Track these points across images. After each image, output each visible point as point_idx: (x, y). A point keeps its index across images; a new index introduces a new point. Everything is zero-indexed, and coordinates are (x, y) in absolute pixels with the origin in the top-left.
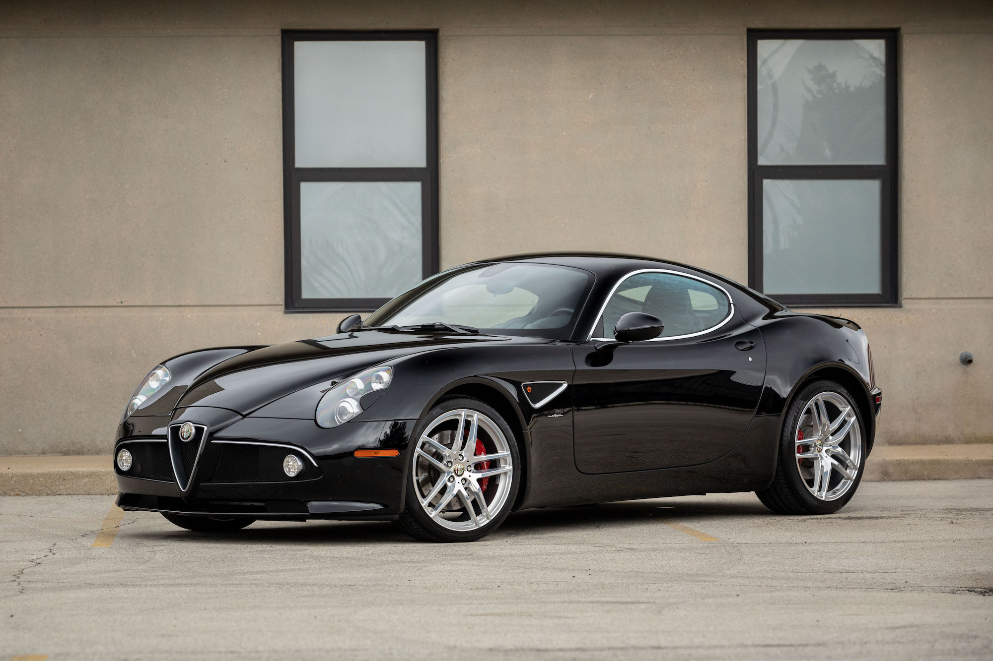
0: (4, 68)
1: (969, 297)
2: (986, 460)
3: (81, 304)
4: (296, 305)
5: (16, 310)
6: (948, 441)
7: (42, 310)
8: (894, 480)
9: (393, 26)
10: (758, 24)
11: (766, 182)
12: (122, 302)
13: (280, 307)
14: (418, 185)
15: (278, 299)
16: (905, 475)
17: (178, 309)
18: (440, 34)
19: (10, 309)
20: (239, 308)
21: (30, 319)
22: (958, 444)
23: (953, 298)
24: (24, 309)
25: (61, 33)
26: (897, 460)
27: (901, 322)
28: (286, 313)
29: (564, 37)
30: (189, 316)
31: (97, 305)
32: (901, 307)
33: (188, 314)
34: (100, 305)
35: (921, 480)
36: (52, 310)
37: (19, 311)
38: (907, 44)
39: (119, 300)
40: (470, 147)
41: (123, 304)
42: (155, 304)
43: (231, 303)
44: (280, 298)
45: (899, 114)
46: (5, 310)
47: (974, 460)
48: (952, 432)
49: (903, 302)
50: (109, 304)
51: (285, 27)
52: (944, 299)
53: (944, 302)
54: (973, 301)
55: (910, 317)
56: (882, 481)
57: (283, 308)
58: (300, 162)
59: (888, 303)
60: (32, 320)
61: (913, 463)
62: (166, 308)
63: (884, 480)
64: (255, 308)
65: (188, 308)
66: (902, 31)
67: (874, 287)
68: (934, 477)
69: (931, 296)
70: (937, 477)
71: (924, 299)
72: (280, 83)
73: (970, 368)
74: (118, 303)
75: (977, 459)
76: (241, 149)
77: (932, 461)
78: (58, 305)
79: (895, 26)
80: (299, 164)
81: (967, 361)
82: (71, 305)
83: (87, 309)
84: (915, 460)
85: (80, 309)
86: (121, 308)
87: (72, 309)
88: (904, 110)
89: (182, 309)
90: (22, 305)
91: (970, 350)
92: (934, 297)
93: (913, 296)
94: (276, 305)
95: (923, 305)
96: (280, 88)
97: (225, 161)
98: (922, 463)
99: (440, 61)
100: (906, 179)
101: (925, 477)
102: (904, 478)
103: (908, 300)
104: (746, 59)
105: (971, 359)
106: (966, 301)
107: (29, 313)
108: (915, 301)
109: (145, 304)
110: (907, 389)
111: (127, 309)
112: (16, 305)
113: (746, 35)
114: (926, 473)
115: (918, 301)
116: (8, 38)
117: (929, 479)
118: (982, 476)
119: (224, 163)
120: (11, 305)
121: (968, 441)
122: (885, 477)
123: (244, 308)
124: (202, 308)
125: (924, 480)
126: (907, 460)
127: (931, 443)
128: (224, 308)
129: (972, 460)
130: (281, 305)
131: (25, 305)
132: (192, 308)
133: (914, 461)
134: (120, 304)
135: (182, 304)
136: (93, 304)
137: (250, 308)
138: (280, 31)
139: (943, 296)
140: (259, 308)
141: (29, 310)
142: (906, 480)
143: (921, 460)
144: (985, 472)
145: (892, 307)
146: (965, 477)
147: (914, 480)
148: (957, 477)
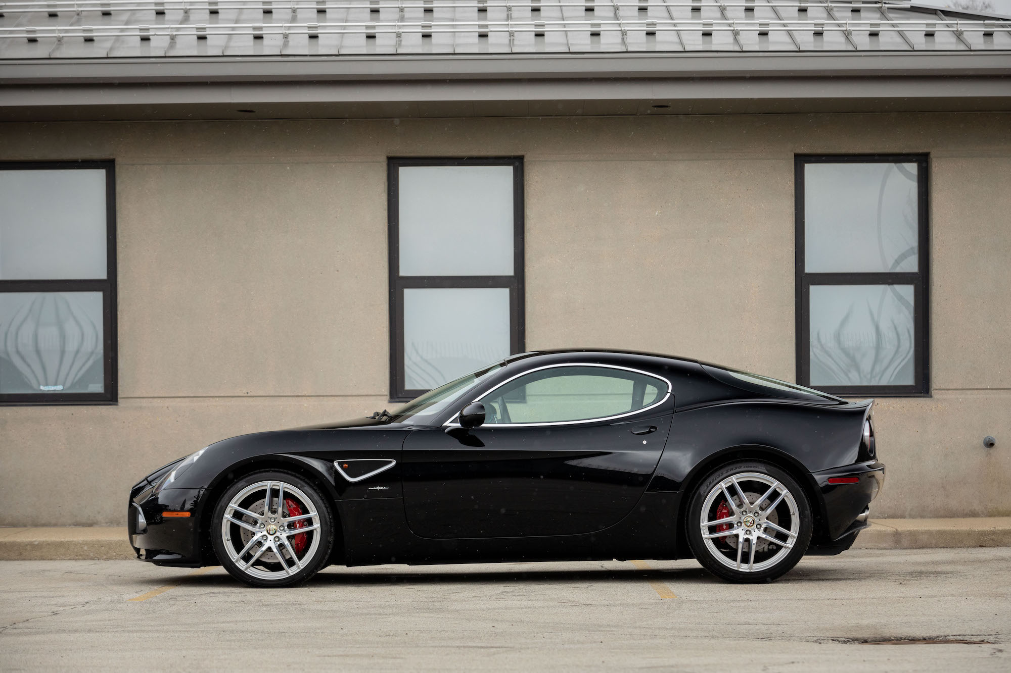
0: (147, 191)
1: (991, 388)
2: (987, 531)
3: (212, 395)
4: (400, 395)
5: (156, 400)
6: (974, 514)
7: (179, 400)
8: (905, 548)
9: (483, 153)
10: (804, 150)
11: (812, 288)
12: (247, 393)
13: (385, 397)
14: (506, 291)
15: (383, 390)
16: (915, 544)
17: (296, 398)
18: (525, 160)
19: (150, 399)
20: (350, 398)
21: (168, 407)
22: (982, 517)
23: (977, 389)
24: (163, 399)
25: (195, 160)
26: (908, 531)
27: (931, 409)
28: (390, 402)
29: (633, 162)
30: (305, 405)
31: (226, 395)
32: (931, 397)
33: (306, 403)
34: (229, 395)
35: (930, 548)
36: (187, 400)
37: (159, 400)
38: (936, 167)
39: (245, 391)
40: (552, 258)
41: (249, 395)
42: (277, 394)
43: (342, 394)
44: (385, 389)
45: (930, 229)
46: (146, 399)
47: (977, 530)
48: (977, 507)
49: (933, 392)
50: (236, 395)
51: (390, 155)
52: (970, 389)
53: (969, 392)
54: (994, 391)
55: (939, 405)
56: (894, 549)
57: (388, 398)
58: (405, 271)
59: (921, 393)
60: (170, 409)
61: (922, 533)
62: (287, 398)
63: (896, 548)
64: (364, 397)
65: (305, 398)
66: (932, 156)
67: (909, 380)
68: (941, 546)
69: (958, 387)
70: (943, 545)
71: (952, 390)
72: (386, 203)
73: (992, 450)
74: (245, 393)
75: (979, 530)
76: (352, 260)
78: (192, 395)
79: (926, 150)
80: (403, 272)
81: (990, 444)
82: (204, 395)
83: (217, 399)
85: (211, 399)
86: (247, 398)
87: (205, 399)
88: (933, 224)
89: (300, 399)
90: (161, 396)
91: (993, 434)
92: (961, 388)
93: (942, 387)
94: (382, 395)
95: (951, 395)
96: (386, 207)
97: (338, 271)
98: (929, 533)
99: (525, 183)
100: (935, 284)
101: (933, 546)
102: (914, 547)
103: (937, 391)
104: (794, 181)
105: (994, 443)
106: (989, 391)
107: (168, 402)
108: (943, 391)
109: (267, 395)
110: (937, 469)
111: (251, 399)
112: (156, 396)
113: (794, 160)
114: (934, 542)
115: (946, 391)
116: (150, 165)
117: (936, 548)
118: (984, 545)
119: (336, 272)
120: (152, 396)
121: (991, 515)
122: (898, 546)
123: (354, 397)
124: (317, 398)
125: (932, 548)
126: (917, 530)
127: (958, 517)
128: (336, 398)
130: (386, 395)
131: (164, 396)
132: (308, 398)
133: (923, 531)
134: (247, 395)
135: (300, 395)
136: (222, 395)
137: (359, 398)
138: (386, 158)
139: (968, 388)
140: (367, 398)
141: (167, 399)
142: (916, 548)
143: (929, 530)
144: (986, 541)
145: (924, 397)
146: (968, 545)
147: (923, 548)
148: (962, 546)
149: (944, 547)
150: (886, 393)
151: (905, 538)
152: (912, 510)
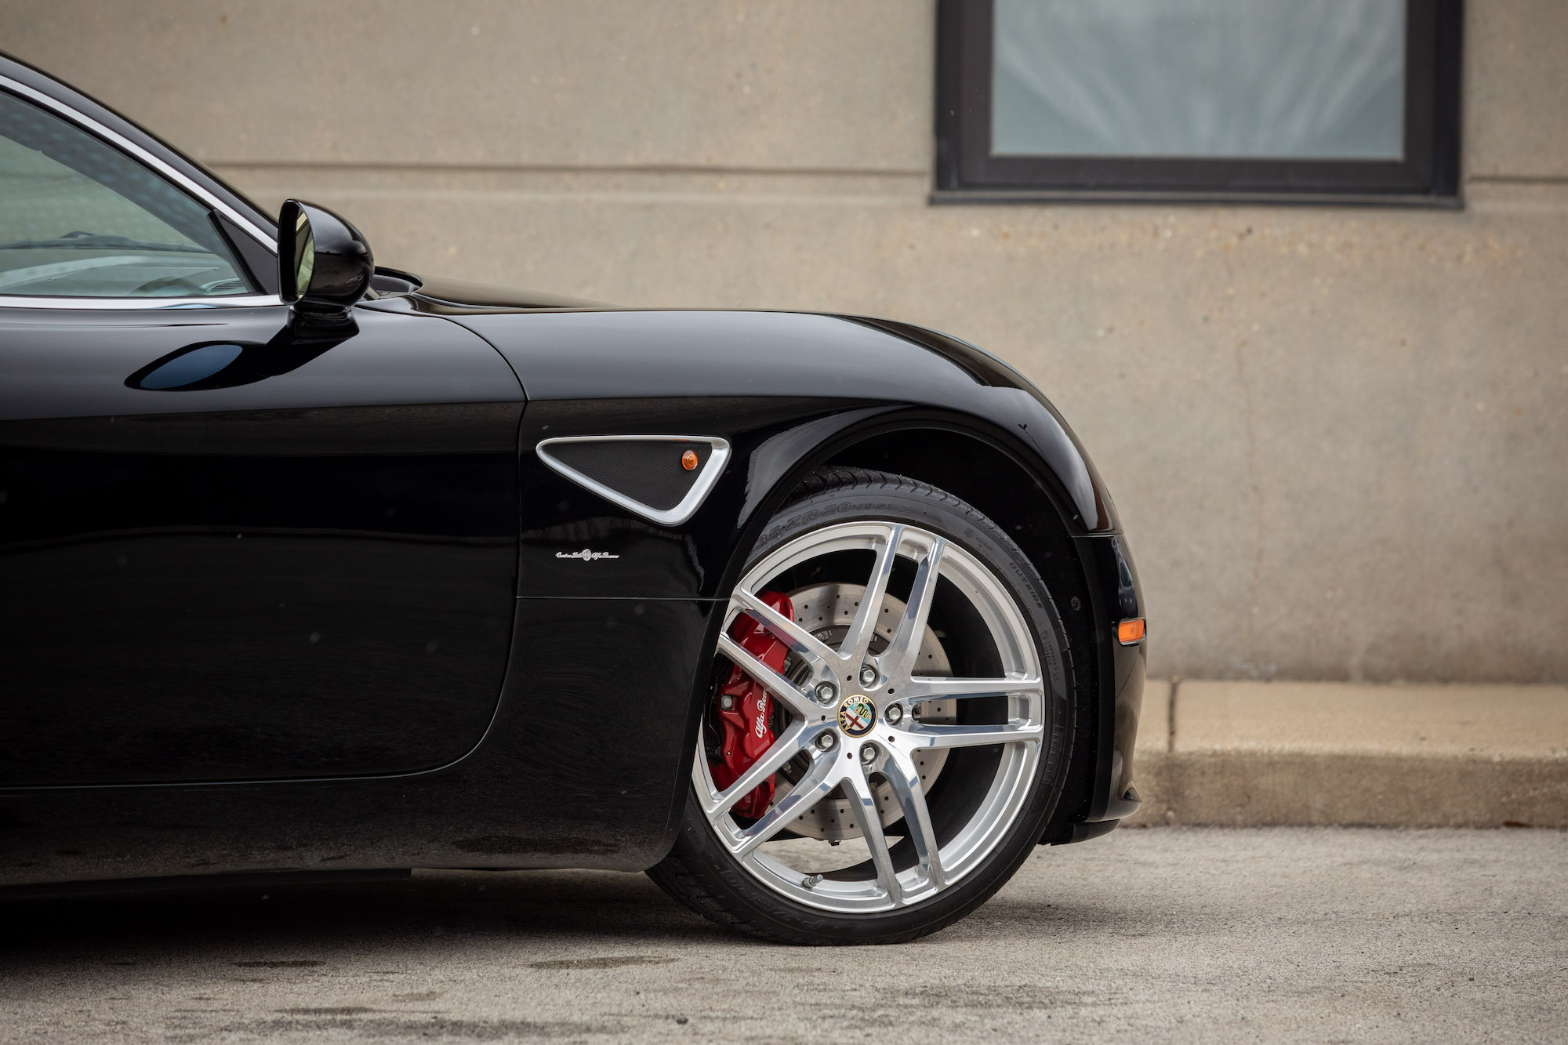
2: (1539, 762)
8: (1199, 825)
16: (1241, 805)
26: (1214, 754)
27: (1460, 258)
32: (1460, 207)
35: (1300, 825)
49: (1469, 189)
55: (1490, 242)
56: (1156, 825)
59: (1426, 191)
67: (1388, 146)
68: (1348, 818)
70: (1358, 817)
75: (1507, 758)
77: (1342, 758)
84: (1279, 754)
93: (1503, 172)
98: (1304, 766)
101: (1315, 818)
102: (1239, 818)
103: (1485, 187)
108: (1509, 188)
114: (1319, 801)
118: (1524, 820)
122: (1170, 814)
125: (1311, 825)
126: (1252, 754)
129: (1488, 762)
133: (1276, 758)
142: (1245, 825)
143: (1300, 755)
144: (1532, 802)
145: (1431, 207)
146: (1460, 819)
147: (1273, 824)
148: (1433, 820)
149: (1360, 825)
150: (1287, 189)
151: (1201, 784)
152: (1373, 649)
